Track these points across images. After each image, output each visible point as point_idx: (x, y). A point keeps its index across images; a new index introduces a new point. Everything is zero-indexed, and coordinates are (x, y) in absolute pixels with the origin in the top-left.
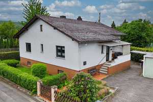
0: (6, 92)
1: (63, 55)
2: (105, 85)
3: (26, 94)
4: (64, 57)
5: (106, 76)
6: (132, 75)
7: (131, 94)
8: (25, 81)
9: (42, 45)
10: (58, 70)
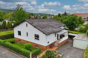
1: (38, 38)
2: (58, 53)
4: (39, 39)
5: (57, 48)
6: (69, 46)
7: (68, 57)
8: (24, 53)
9: (27, 33)
10: (36, 45)
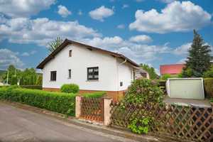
0: (25, 117)
3: (57, 118)
4: (97, 79)
9: (70, 70)
